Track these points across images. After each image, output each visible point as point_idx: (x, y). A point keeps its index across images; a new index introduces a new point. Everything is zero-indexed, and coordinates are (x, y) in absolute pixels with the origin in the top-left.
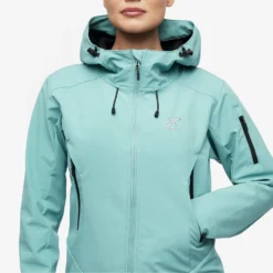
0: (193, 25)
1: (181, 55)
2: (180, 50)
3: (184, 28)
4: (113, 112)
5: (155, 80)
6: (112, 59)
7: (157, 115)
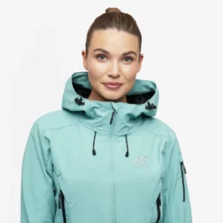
0: (155, 85)
1: (146, 108)
2: (146, 104)
3: (147, 87)
4: (94, 153)
5: (126, 127)
6: (94, 107)
7: (127, 155)
